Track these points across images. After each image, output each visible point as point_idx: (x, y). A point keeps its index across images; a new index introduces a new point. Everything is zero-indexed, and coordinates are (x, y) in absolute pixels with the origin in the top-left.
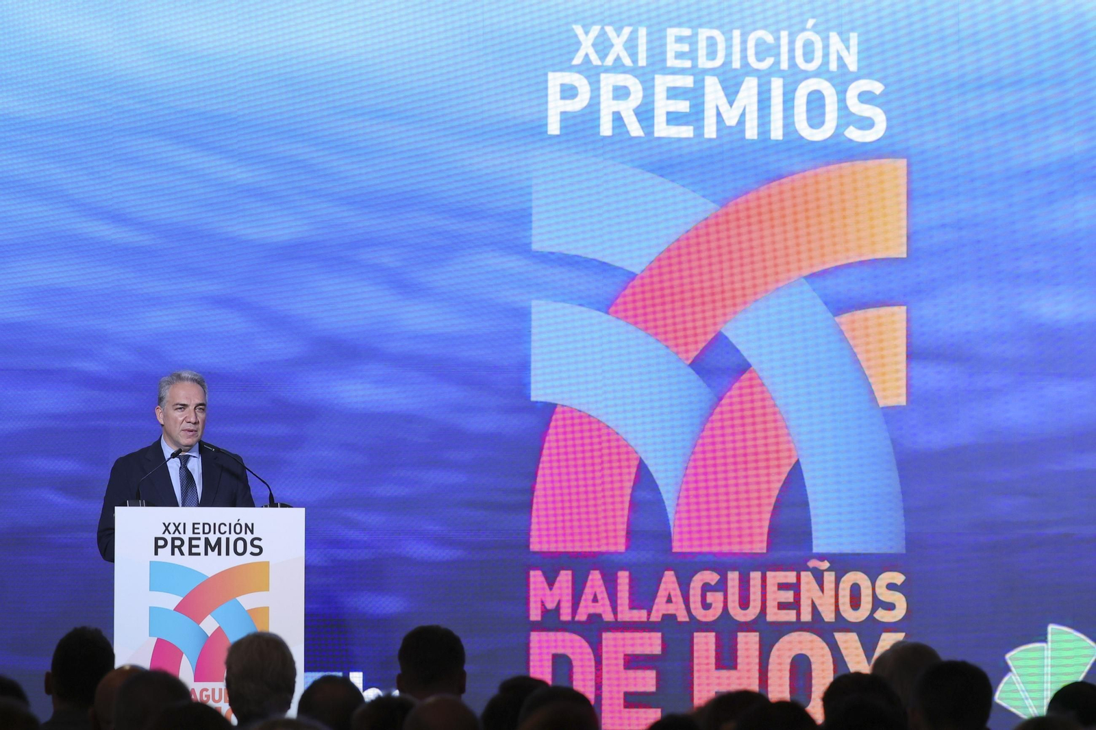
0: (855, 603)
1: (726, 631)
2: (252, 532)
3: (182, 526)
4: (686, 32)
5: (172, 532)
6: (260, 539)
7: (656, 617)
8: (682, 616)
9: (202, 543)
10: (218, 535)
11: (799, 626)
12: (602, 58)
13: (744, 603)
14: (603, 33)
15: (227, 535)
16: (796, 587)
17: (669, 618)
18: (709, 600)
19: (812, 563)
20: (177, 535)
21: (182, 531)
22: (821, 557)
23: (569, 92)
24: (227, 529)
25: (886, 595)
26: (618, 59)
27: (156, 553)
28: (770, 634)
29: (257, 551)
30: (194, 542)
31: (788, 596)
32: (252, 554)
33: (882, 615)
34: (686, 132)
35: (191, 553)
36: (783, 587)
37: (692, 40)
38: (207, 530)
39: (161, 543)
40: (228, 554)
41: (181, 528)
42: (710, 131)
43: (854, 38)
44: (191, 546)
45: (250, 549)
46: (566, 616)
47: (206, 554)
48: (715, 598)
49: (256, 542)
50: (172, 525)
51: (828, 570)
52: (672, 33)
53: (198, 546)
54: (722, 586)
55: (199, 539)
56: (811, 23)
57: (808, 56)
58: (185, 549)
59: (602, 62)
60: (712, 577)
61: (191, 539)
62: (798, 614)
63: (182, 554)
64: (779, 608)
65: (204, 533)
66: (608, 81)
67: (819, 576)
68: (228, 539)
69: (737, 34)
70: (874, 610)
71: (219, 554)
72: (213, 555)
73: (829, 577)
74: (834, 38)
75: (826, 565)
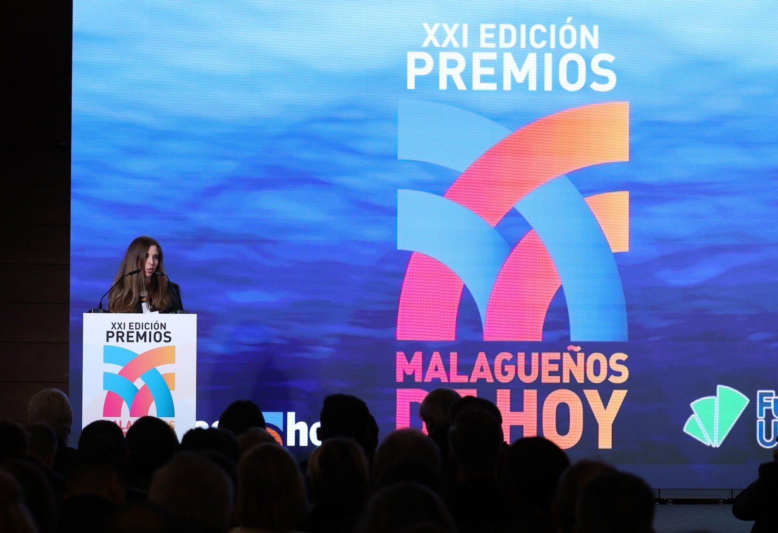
0: (597, 372)
1: (517, 389)
2: (165, 328)
3: (123, 324)
4: (493, 26)
5: (117, 328)
6: (170, 333)
7: (474, 380)
8: (490, 380)
9: (135, 335)
10: (144, 330)
11: (561, 386)
12: (441, 42)
13: (528, 372)
14: (441, 29)
15: (150, 330)
16: (560, 362)
17: (481, 381)
18: (506, 370)
19: (570, 348)
20: (120, 330)
21: (123, 328)
22: (576, 344)
23: (420, 63)
24: (150, 326)
25: (615, 367)
26: (450, 43)
27: (108, 341)
28: (544, 390)
29: (168, 339)
30: (130, 334)
31: (555, 367)
32: (165, 341)
33: (613, 379)
34: (493, 86)
35: (128, 341)
36: (551, 362)
37: (496, 31)
38: (138, 327)
39: (110, 334)
40: (150, 341)
41: (122, 326)
42: (507, 86)
43: (596, 28)
44: (128, 337)
45: (164, 338)
46: (418, 379)
47: (137, 341)
48: (510, 369)
49: (167, 334)
50: (117, 324)
51: (579, 352)
52: (483, 27)
53: (132, 337)
54: (514, 361)
55: (133, 332)
56: (569, 19)
57: (568, 40)
58: (125, 338)
59: (441, 45)
60: (508, 356)
61: (128, 332)
62: (561, 379)
63: (123, 341)
64: (549, 375)
65: (136, 329)
66: (444, 57)
67: (574, 355)
68: (150, 332)
69: (523, 27)
70: (608, 376)
71: (145, 341)
72: (141, 342)
73: (581, 357)
74: (584, 29)
75: (579, 348)
